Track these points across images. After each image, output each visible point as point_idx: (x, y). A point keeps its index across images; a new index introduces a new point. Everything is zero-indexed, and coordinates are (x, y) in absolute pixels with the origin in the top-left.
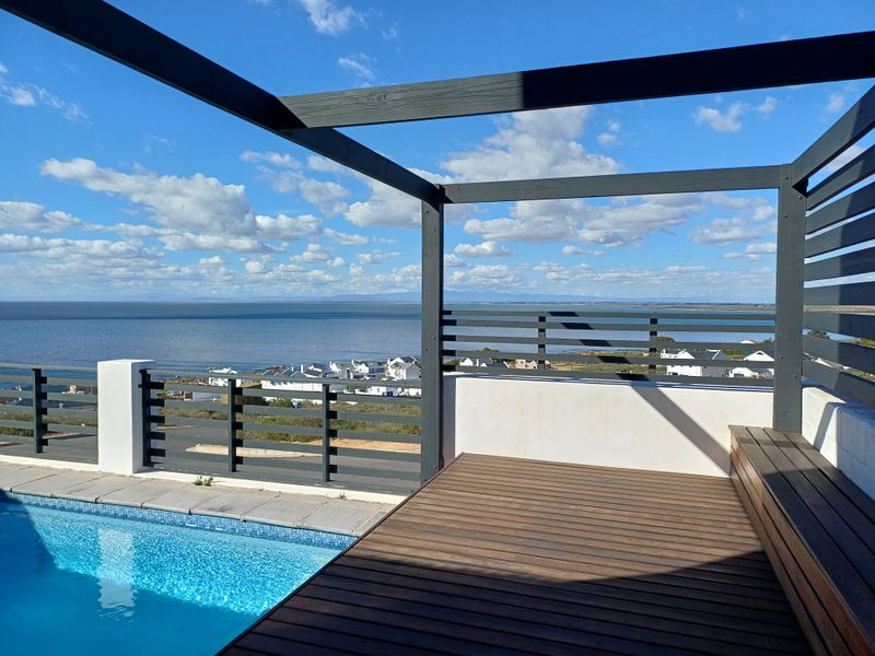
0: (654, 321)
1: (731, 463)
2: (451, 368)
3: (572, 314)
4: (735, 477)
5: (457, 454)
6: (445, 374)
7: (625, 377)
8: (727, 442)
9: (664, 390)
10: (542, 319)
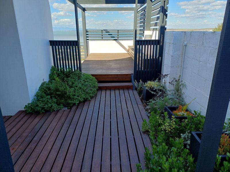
0: (118, 31)
1: (128, 51)
2: (88, 40)
3: (107, 30)
4: (129, 52)
5: (90, 53)
6: (87, 41)
7: (115, 40)
8: (127, 48)
9: (120, 41)
10: (102, 31)
